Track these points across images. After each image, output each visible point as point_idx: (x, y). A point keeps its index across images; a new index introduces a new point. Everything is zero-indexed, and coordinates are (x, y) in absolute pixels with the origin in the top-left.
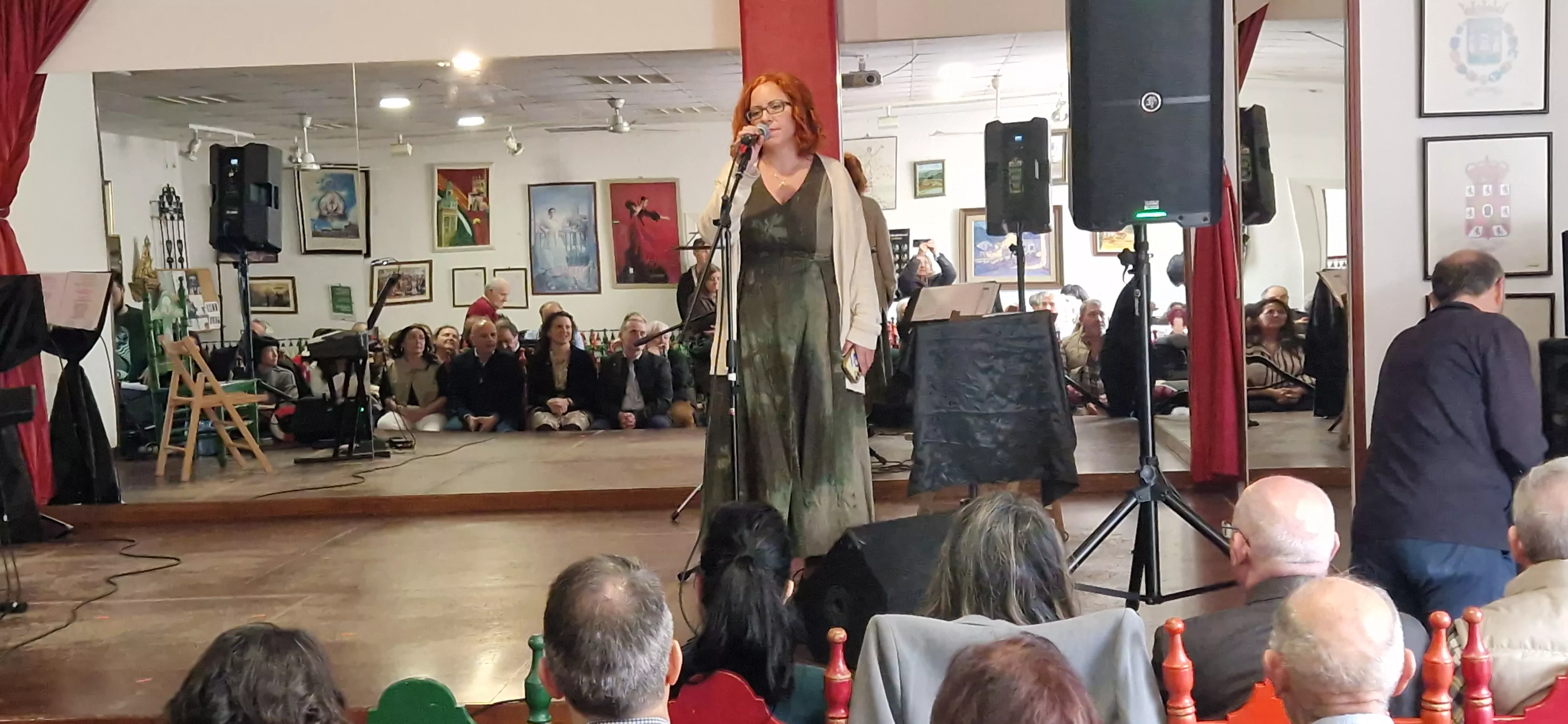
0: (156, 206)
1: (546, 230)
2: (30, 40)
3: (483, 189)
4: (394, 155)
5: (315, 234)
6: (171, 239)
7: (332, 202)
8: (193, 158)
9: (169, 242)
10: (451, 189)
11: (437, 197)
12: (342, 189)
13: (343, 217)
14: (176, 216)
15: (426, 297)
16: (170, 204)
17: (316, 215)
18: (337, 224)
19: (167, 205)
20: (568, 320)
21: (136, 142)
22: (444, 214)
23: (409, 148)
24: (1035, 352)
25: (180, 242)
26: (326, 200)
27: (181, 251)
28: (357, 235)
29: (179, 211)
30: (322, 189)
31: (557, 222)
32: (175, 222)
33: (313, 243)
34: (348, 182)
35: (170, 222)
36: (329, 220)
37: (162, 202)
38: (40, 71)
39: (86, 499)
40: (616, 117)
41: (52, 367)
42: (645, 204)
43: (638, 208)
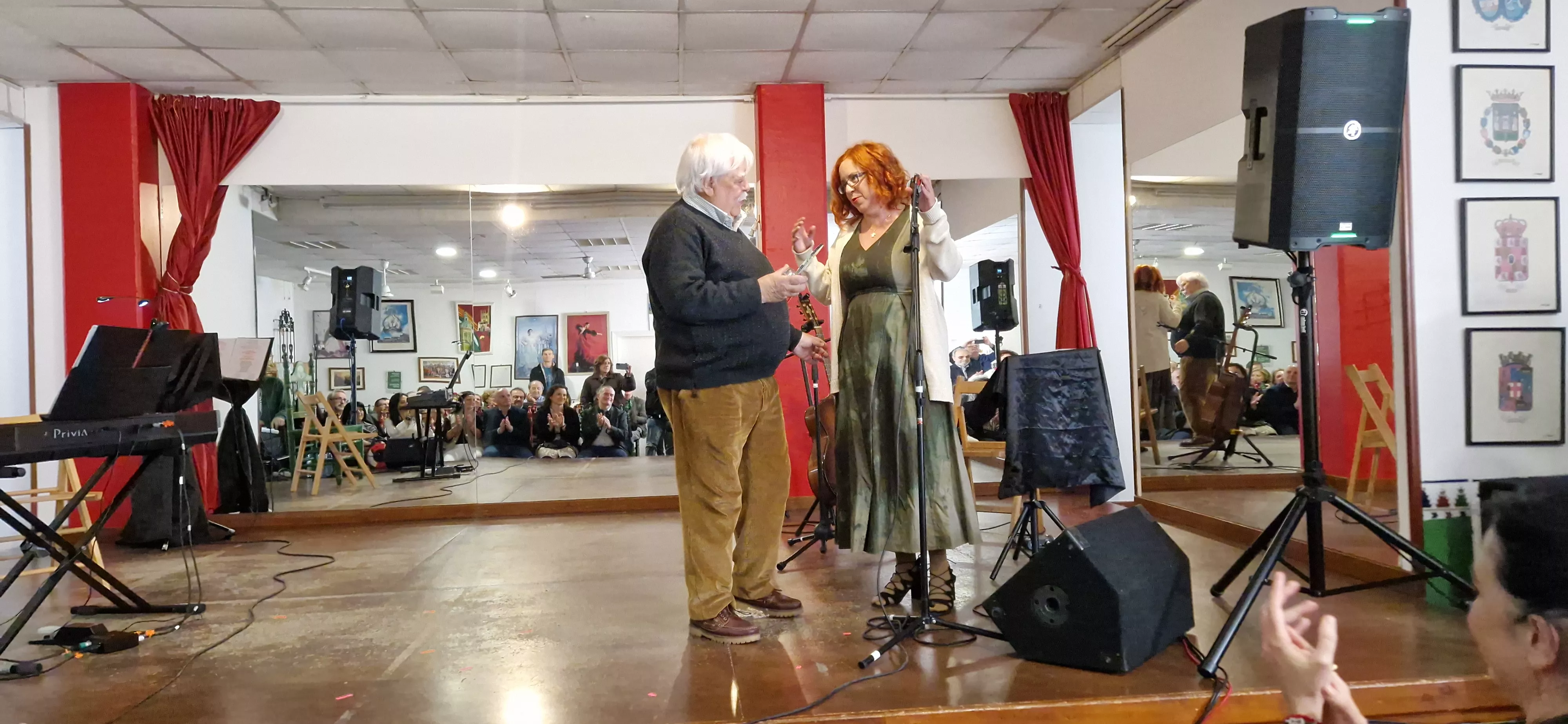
0: (277, 323)
1: (526, 343)
4: (434, 292)
6: (286, 343)
7: (392, 322)
9: (284, 346)
10: (467, 315)
11: (459, 321)
12: (399, 314)
13: (400, 330)
14: (289, 329)
16: (287, 322)
19: (284, 323)
22: (465, 331)
23: (442, 290)
25: (291, 345)
26: (388, 321)
27: (291, 351)
28: (408, 341)
29: (292, 327)
30: (386, 313)
31: (532, 338)
32: (289, 333)
34: (403, 310)
35: (285, 333)
36: (390, 332)
37: (281, 321)
38: (223, 183)
39: (244, 510)
40: (587, 269)
41: (222, 407)
42: (588, 326)
43: (583, 329)
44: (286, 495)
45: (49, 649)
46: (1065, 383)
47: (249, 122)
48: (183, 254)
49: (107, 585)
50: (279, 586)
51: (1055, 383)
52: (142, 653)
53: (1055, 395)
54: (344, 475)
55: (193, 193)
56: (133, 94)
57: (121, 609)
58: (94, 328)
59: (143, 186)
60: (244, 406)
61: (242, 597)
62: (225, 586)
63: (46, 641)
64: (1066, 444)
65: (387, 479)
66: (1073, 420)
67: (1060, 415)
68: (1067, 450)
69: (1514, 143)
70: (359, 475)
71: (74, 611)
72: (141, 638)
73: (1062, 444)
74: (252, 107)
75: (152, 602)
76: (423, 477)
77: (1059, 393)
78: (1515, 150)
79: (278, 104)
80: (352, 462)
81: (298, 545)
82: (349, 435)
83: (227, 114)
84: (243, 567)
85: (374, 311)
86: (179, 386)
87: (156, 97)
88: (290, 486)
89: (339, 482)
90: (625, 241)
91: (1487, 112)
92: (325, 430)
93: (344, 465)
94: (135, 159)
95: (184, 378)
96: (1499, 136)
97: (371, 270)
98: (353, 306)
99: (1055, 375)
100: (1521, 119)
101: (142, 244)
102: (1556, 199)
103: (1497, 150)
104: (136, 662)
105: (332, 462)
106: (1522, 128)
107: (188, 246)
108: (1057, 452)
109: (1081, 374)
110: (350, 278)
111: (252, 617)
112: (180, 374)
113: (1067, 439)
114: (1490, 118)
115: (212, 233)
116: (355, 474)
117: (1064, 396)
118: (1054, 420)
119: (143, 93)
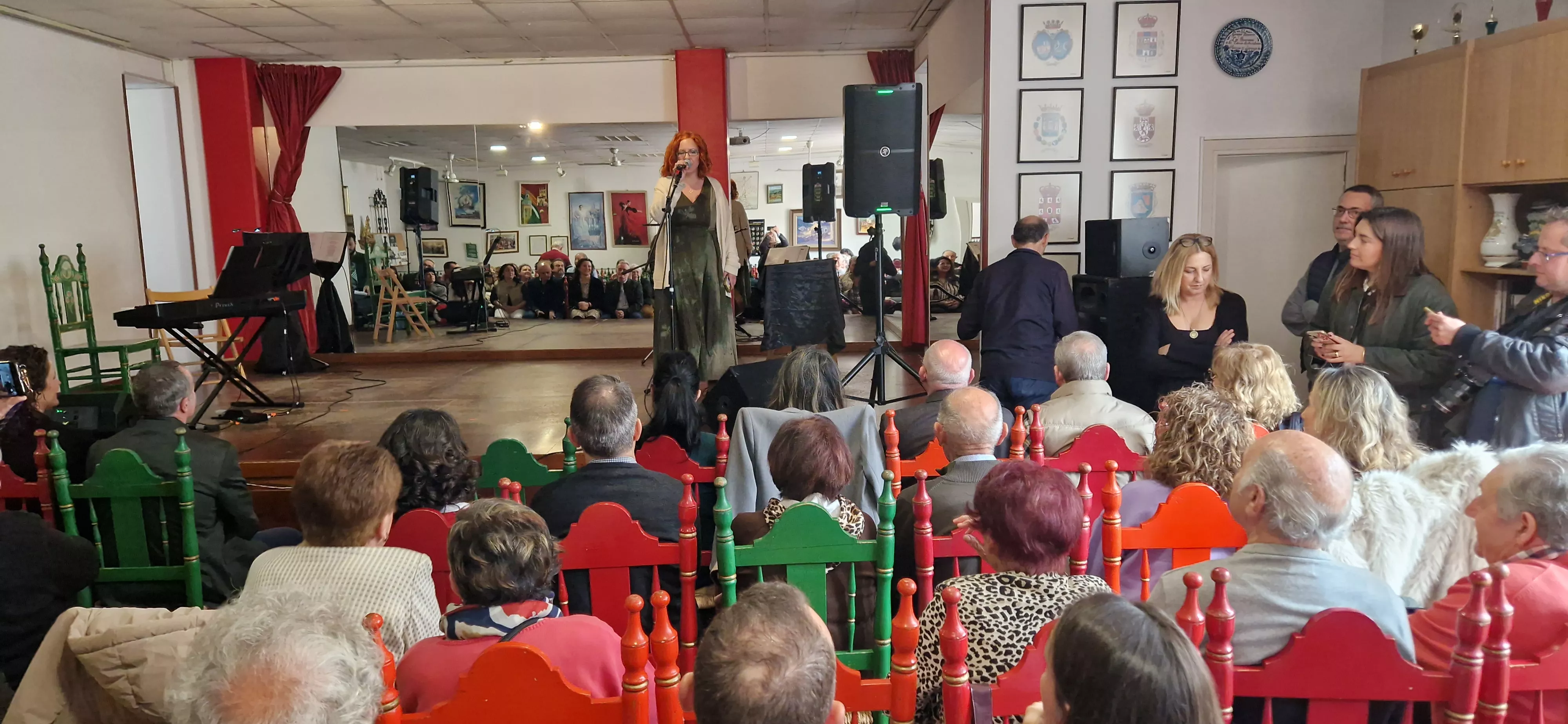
0: (372, 200)
1: (578, 217)
2: (301, 109)
3: (545, 195)
4: (498, 176)
5: (457, 217)
6: (381, 217)
8: (391, 174)
9: (379, 219)
10: (527, 194)
11: (521, 198)
12: (471, 193)
13: (472, 208)
14: (383, 205)
15: (516, 250)
16: (380, 199)
17: (457, 206)
18: (469, 211)
19: (378, 199)
20: (590, 264)
21: (361, 166)
22: (525, 207)
23: (506, 172)
24: (825, 279)
25: (385, 219)
26: (462, 199)
27: (386, 224)
28: (479, 218)
29: (385, 203)
30: (460, 193)
31: (584, 213)
32: (382, 208)
33: (456, 221)
35: (379, 209)
36: (464, 210)
37: (375, 198)
38: (307, 125)
39: (336, 351)
40: (614, 158)
41: (316, 281)
42: (629, 204)
43: (626, 207)
44: (371, 342)
45: (221, 421)
46: (807, 282)
47: (321, 82)
48: (284, 177)
49: (248, 389)
50: (349, 395)
51: (800, 282)
52: (270, 424)
53: (800, 289)
54: (412, 329)
55: (287, 133)
56: (244, 65)
57: (258, 404)
58: (232, 247)
59: (254, 129)
60: (332, 280)
61: (326, 400)
62: (317, 395)
63: (220, 417)
64: (807, 319)
65: (442, 332)
66: (812, 304)
67: (803, 301)
68: (808, 323)
69: (1055, 138)
70: (421, 328)
71: (233, 404)
72: (269, 417)
73: (804, 319)
74: (323, 71)
75: (275, 401)
76: (468, 331)
77: (803, 288)
78: (1057, 142)
79: (340, 69)
80: (415, 319)
81: (367, 373)
82: (413, 298)
83: (307, 75)
84: (331, 385)
85: (433, 202)
86: (287, 268)
87: (259, 66)
88: (372, 335)
89: (409, 334)
90: (636, 139)
91: (1038, 119)
92: (395, 294)
93: (411, 321)
94: (248, 112)
95: (289, 263)
96: (1045, 134)
97: (429, 169)
98: (417, 198)
99: (800, 276)
100: (1060, 123)
101: (257, 170)
102: (1081, 173)
103: (1044, 143)
104: (267, 427)
105: (400, 319)
106: (1061, 128)
107: (286, 170)
108: (799, 323)
109: (820, 276)
110: (413, 177)
111: (329, 410)
112: (286, 261)
113: (807, 316)
114: (1040, 122)
115: (302, 160)
116: (419, 327)
117: (807, 289)
118: (798, 305)
119: (250, 63)
